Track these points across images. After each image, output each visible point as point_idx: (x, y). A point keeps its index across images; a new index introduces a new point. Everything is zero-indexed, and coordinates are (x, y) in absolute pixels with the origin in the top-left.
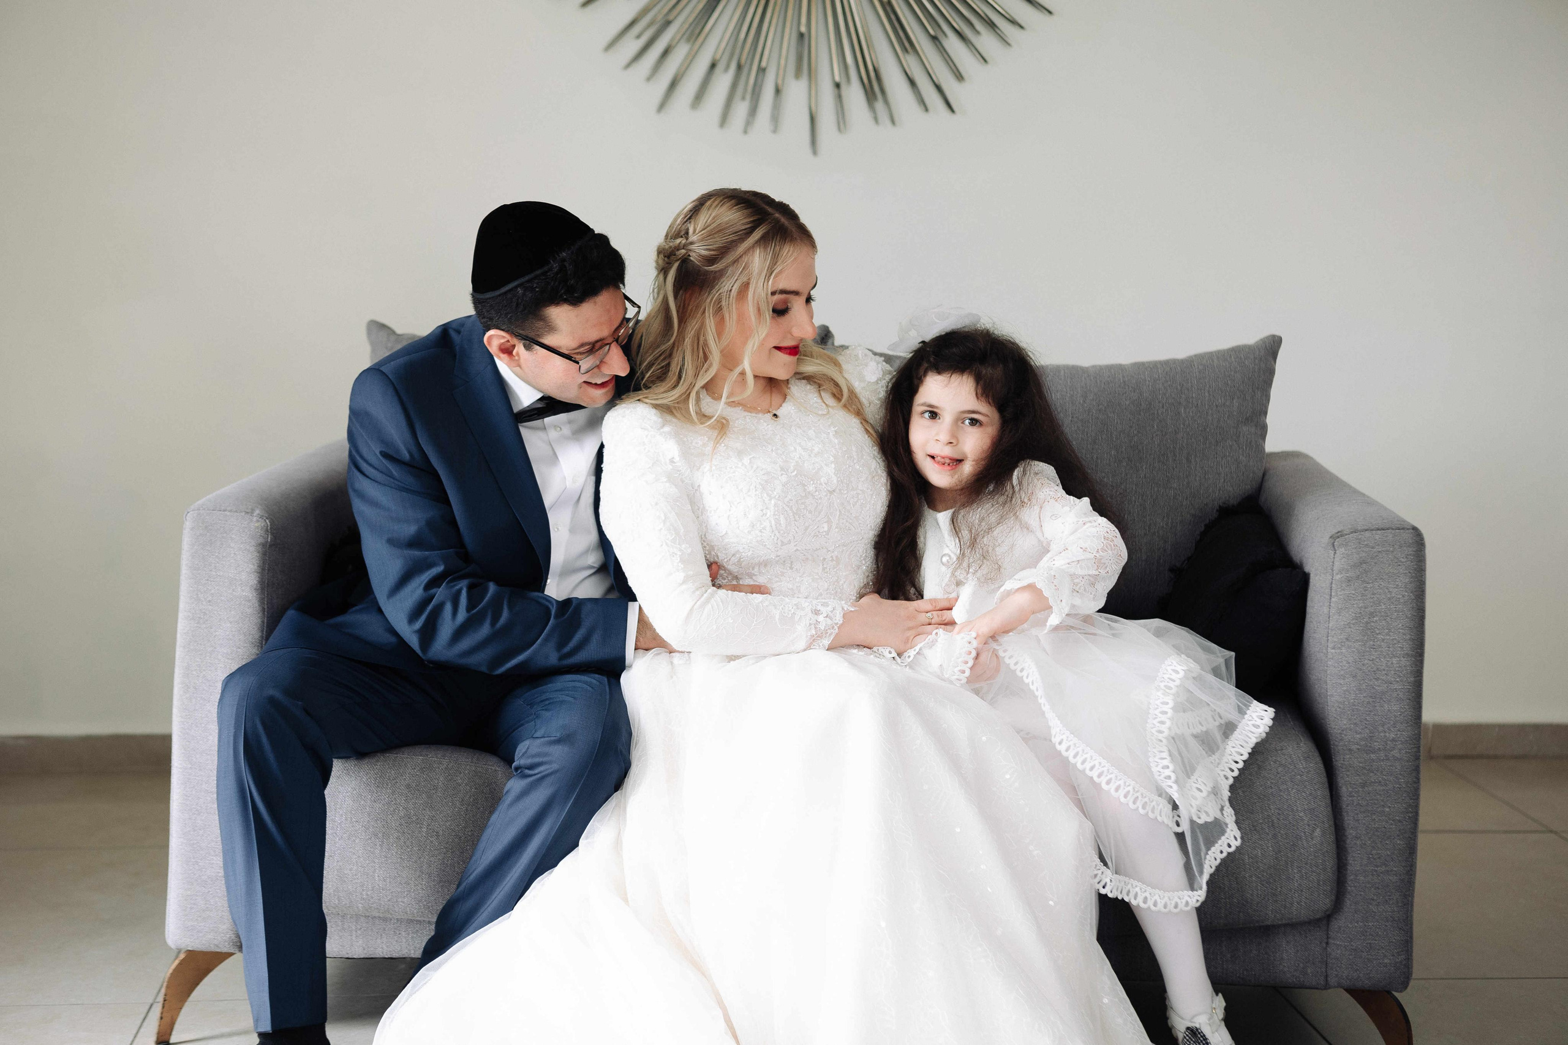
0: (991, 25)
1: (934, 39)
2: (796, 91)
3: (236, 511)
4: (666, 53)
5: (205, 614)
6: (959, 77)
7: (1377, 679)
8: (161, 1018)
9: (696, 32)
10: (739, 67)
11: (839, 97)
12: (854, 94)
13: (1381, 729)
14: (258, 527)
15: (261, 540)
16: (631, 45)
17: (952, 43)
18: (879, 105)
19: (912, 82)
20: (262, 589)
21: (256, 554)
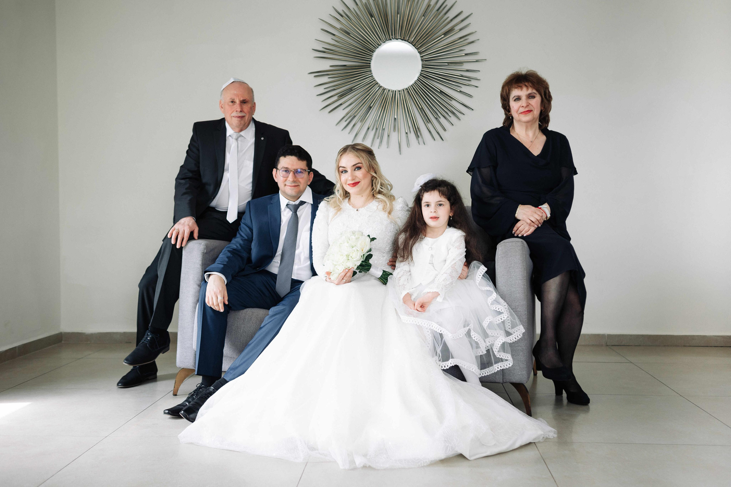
0: (453, 113)
1: (436, 118)
2: (394, 136)
3: (197, 243)
4: (354, 125)
5: (187, 272)
6: (445, 130)
7: (512, 287)
8: (174, 387)
9: (363, 119)
10: (377, 129)
11: (407, 137)
12: (412, 136)
13: (514, 302)
14: (202, 248)
15: (203, 251)
16: (344, 124)
17: (442, 120)
18: (420, 139)
19: (430, 132)
20: (203, 265)
21: (201, 255)
